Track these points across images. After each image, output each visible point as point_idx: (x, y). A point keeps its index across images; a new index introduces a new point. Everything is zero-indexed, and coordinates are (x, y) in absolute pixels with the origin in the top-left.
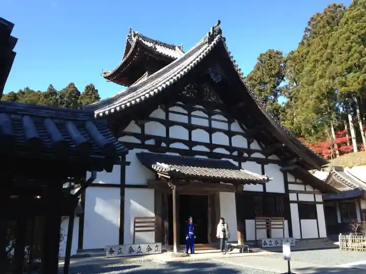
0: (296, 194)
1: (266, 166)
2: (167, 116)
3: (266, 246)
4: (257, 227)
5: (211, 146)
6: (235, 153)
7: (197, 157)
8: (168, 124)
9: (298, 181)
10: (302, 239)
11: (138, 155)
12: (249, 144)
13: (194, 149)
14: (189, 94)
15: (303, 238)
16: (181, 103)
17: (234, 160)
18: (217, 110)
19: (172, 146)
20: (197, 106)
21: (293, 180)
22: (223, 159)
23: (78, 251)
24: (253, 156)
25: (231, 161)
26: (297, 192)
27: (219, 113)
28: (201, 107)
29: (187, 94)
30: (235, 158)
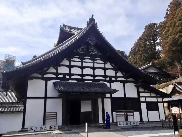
0: (145, 98)
1: (126, 84)
2: (70, 63)
3: (120, 125)
4: (117, 115)
5: (94, 76)
6: (108, 79)
7: (86, 82)
8: (70, 67)
9: (146, 91)
10: (148, 122)
11: (54, 83)
12: (116, 73)
13: (84, 78)
14: (82, 52)
15: (150, 121)
16: (78, 56)
17: (107, 82)
18: (98, 58)
19: (72, 77)
20: (86, 57)
21: (143, 91)
22: (101, 82)
23: (22, 129)
24: (118, 79)
25: (105, 82)
26: (146, 97)
27: (99, 60)
28: (89, 57)
29: (81, 52)
30: (107, 81)
